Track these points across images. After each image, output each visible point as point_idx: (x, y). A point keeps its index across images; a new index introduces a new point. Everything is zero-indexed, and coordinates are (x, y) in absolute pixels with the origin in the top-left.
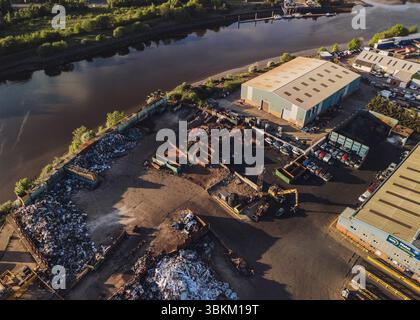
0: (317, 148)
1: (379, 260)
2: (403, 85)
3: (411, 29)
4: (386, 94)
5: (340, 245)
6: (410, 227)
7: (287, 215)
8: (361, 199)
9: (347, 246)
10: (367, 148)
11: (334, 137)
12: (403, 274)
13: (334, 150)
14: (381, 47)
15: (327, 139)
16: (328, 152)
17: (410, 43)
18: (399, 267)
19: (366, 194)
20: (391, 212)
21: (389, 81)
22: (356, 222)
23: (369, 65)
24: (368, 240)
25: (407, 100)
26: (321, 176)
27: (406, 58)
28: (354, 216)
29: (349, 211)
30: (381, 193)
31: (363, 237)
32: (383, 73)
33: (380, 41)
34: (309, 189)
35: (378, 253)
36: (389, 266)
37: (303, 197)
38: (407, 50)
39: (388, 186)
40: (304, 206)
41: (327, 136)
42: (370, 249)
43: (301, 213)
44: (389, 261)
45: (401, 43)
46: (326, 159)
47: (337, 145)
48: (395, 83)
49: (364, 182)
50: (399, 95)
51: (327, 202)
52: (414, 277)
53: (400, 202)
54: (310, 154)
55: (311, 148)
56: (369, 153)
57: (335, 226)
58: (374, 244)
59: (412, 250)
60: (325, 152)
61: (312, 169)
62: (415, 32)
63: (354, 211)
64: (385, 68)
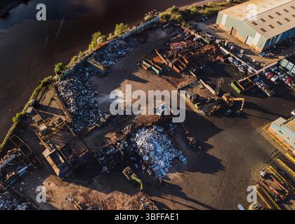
5: (267, 142)
7: (233, 115)
9: (272, 143)
16: (277, 74)
22: (284, 129)
26: (266, 91)
28: (284, 124)
29: (281, 120)
31: (287, 140)
34: (253, 100)
37: (247, 105)
40: (246, 111)
41: (279, 62)
42: (290, 148)
43: (243, 115)
51: (265, 111)
55: (263, 70)
57: (267, 129)
60: (273, 74)
61: (260, 85)
63: (285, 121)
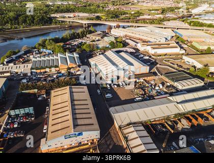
0: (7, 124)
1: (68, 149)
2: (29, 74)
3: (17, 51)
4: (24, 81)
6: (69, 127)
8: (44, 131)
10: (32, 108)
11: (13, 113)
12: (78, 146)
13: (17, 119)
14: (8, 62)
15: (10, 116)
17: (20, 57)
18: (76, 145)
19: (45, 127)
20: (59, 127)
21: (22, 75)
23: (7, 72)
24: (59, 145)
25: (35, 79)
27: (23, 63)
30: (51, 122)
32: (17, 73)
33: (6, 60)
35: (66, 147)
36: (73, 148)
38: (21, 60)
39: (51, 117)
44: (71, 146)
45: (16, 58)
46: (16, 126)
47: (17, 116)
48: (25, 75)
49: (41, 123)
50: (30, 79)
52: (82, 144)
53: (60, 120)
54: (5, 130)
56: (34, 110)
58: (62, 145)
59: (75, 134)
62: (19, 51)
64: (16, 71)
